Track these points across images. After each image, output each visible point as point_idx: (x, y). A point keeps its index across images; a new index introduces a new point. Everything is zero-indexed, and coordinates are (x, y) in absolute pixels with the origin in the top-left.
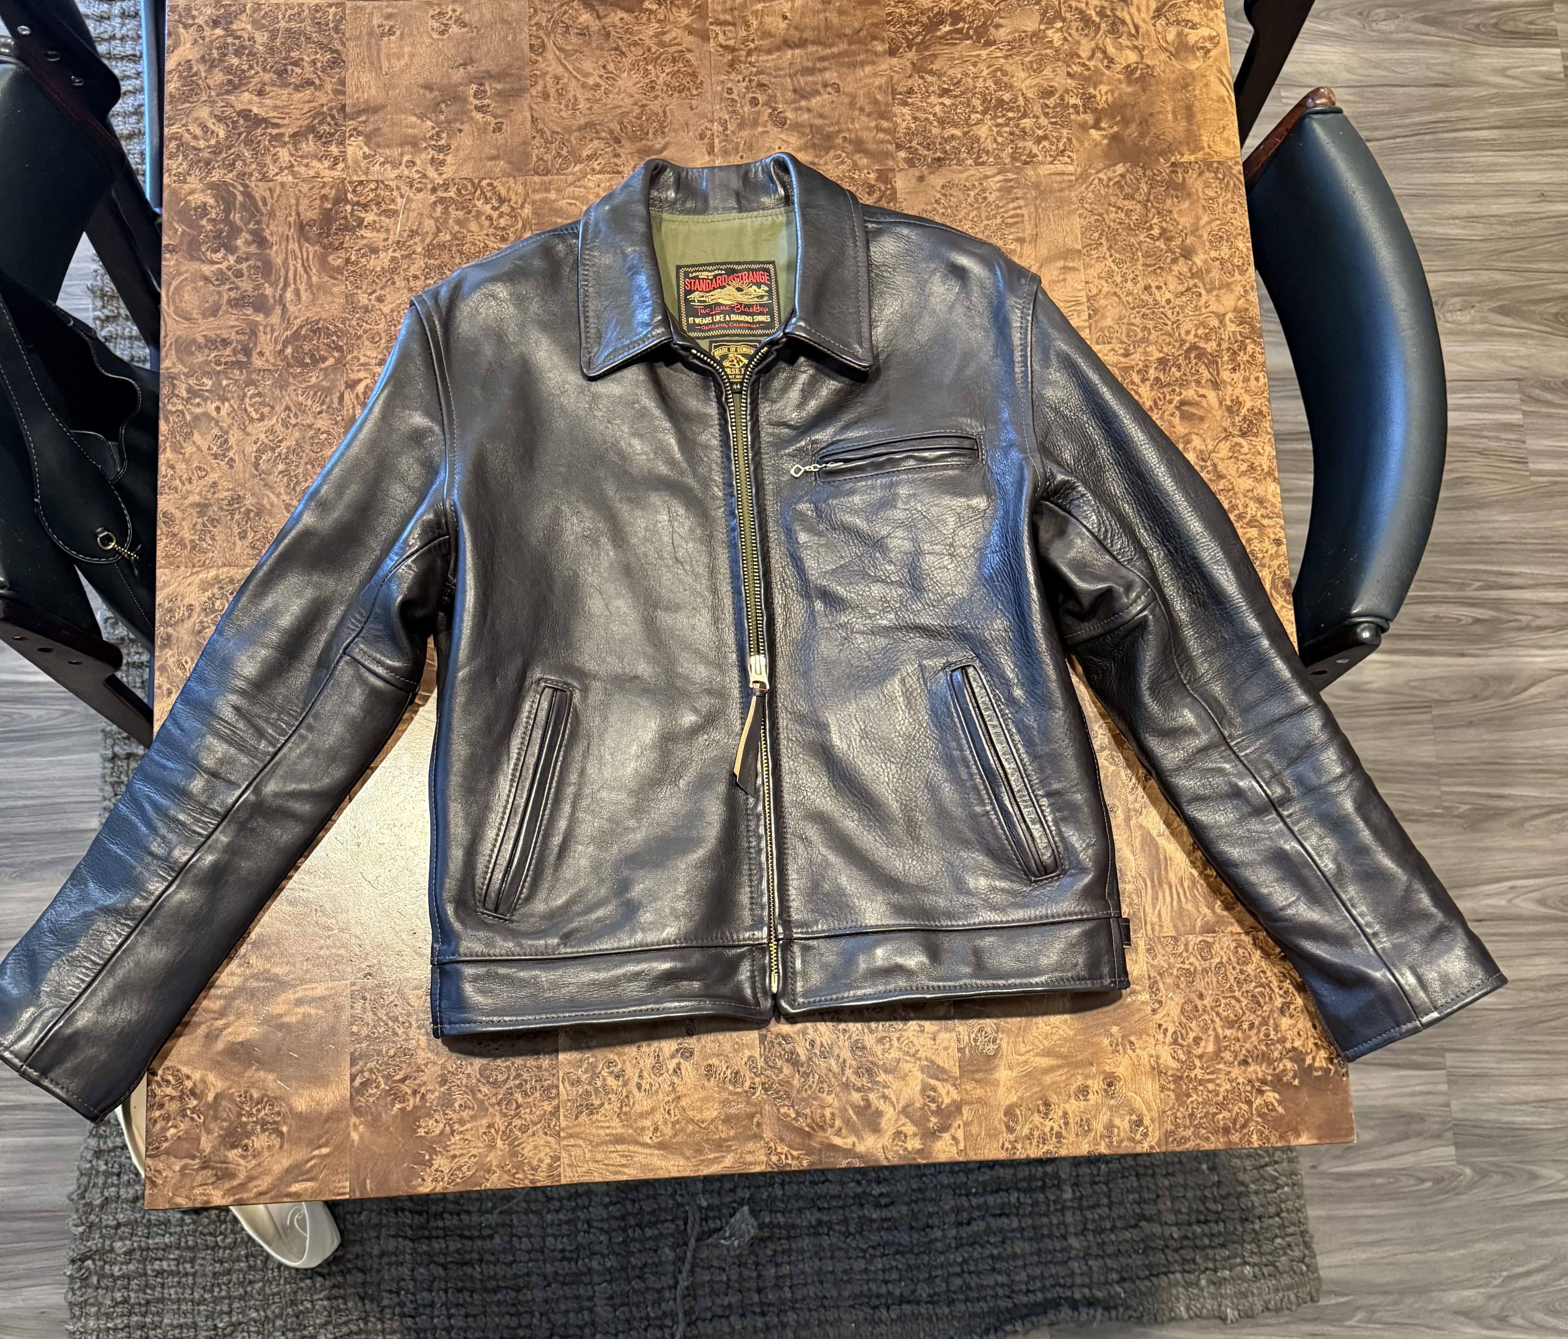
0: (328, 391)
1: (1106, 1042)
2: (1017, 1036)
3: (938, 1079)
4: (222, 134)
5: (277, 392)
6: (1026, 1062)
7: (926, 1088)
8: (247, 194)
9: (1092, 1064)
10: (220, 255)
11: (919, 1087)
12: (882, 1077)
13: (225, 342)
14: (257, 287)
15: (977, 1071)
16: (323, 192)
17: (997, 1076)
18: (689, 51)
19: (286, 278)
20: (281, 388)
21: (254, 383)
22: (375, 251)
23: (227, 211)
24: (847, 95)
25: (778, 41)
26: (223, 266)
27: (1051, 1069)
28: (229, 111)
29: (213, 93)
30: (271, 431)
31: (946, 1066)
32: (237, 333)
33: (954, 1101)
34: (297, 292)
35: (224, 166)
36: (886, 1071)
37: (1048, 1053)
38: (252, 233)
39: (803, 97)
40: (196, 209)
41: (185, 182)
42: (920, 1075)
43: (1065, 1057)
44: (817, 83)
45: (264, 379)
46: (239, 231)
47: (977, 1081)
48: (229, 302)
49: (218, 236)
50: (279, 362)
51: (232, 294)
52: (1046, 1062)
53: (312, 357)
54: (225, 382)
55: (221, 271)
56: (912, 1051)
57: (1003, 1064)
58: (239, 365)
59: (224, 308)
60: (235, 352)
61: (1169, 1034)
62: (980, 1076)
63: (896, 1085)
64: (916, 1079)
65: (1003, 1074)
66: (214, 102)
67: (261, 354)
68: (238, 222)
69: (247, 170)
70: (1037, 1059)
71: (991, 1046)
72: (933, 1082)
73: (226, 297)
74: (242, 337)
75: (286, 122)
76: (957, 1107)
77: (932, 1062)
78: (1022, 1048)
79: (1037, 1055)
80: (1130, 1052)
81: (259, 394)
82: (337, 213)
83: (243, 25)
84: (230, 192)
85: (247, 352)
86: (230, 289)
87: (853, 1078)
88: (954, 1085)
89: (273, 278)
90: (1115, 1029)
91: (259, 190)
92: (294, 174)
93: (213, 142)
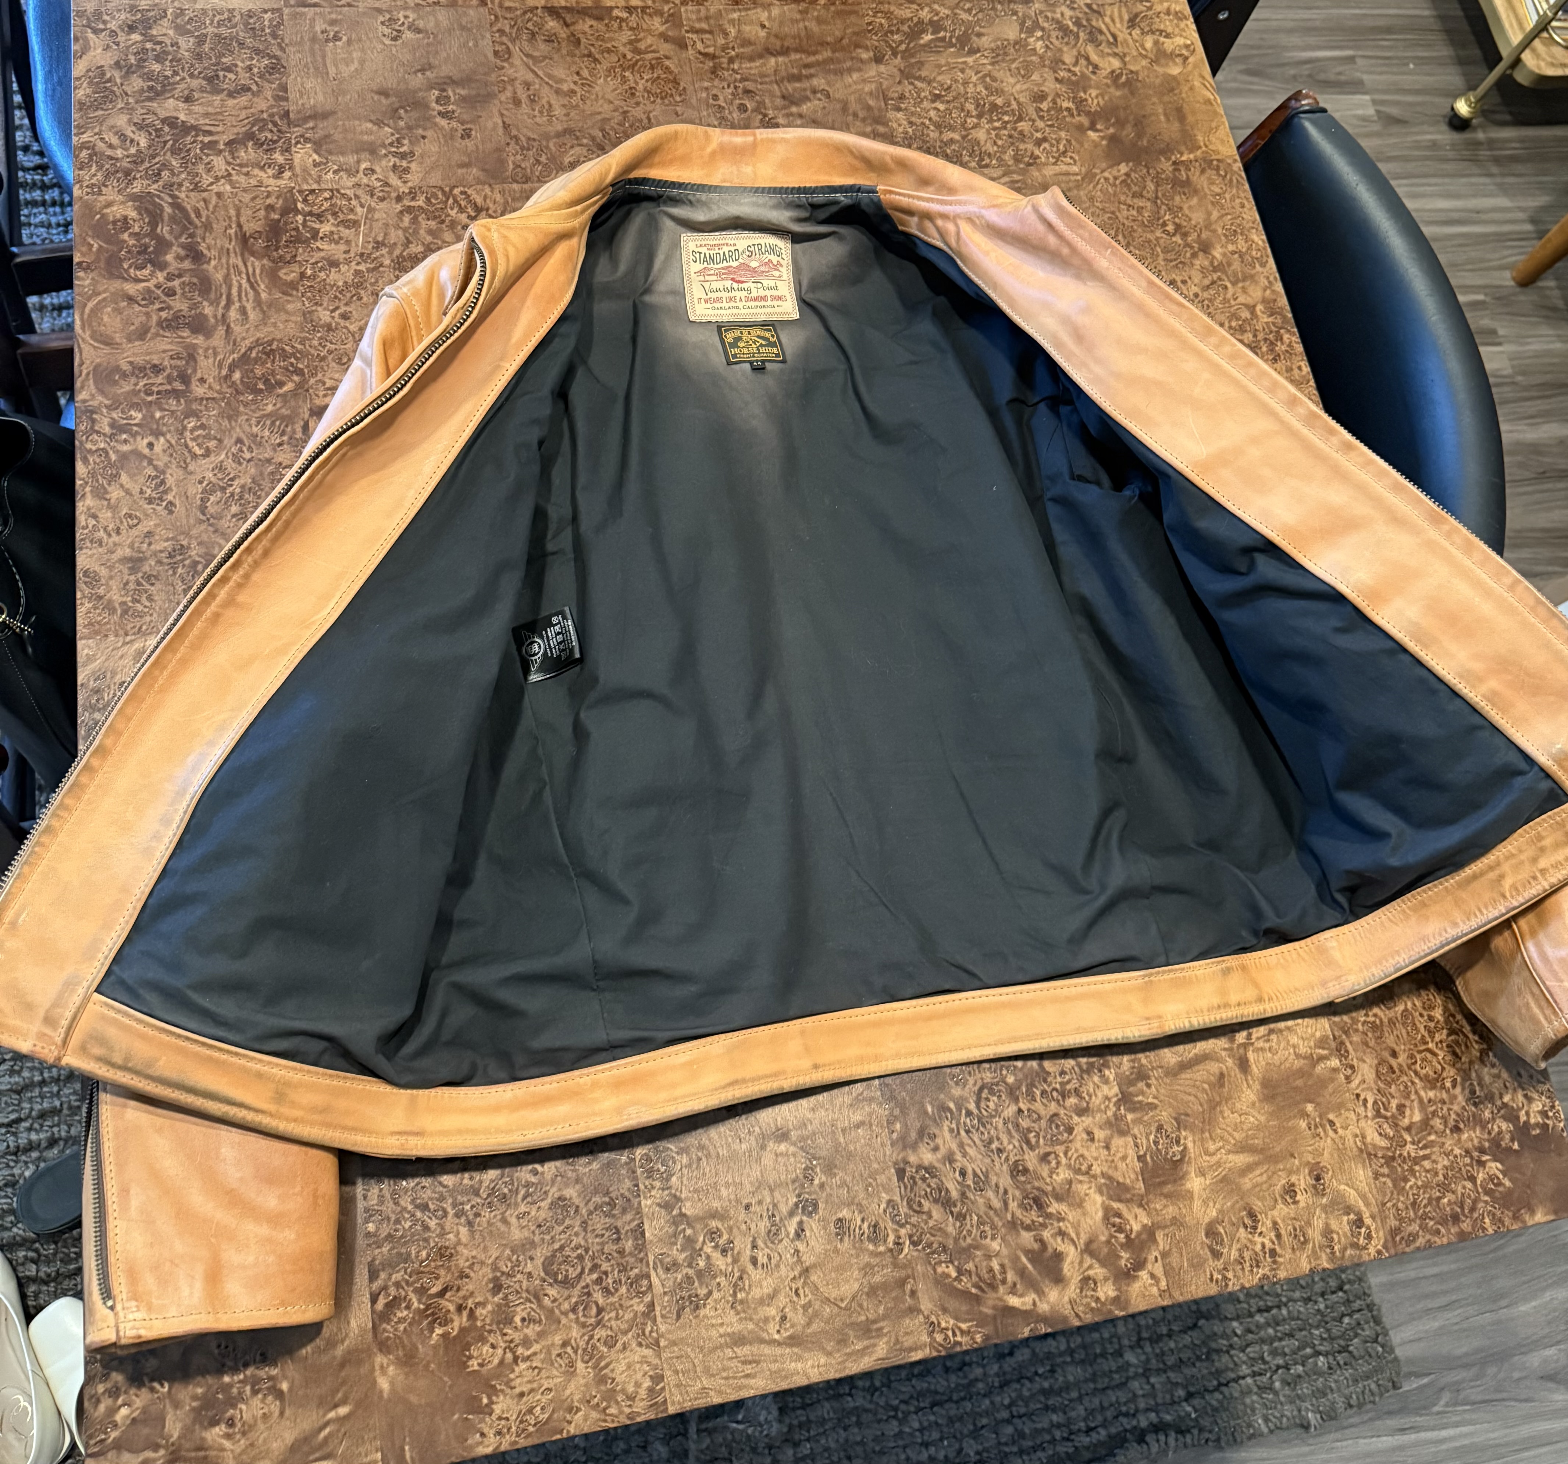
0: (289, 420)
1: (1303, 1124)
2: (1203, 1132)
3: (1120, 1201)
4: (143, 143)
5: (225, 423)
6: (1219, 1164)
7: (1109, 1214)
8: (177, 205)
9: (1292, 1156)
10: (146, 272)
11: (1100, 1214)
12: (1054, 1207)
13: (157, 369)
14: (194, 306)
15: (1164, 1183)
16: (268, 201)
17: (1188, 1185)
18: (667, 58)
19: (229, 295)
20: (230, 418)
21: (196, 414)
22: (334, 264)
23: (154, 224)
24: (839, 101)
25: (759, 48)
26: (151, 284)
27: (1249, 1168)
28: (150, 118)
29: (131, 100)
30: (220, 467)
31: (1128, 1181)
32: (172, 358)
33: (1145, 1226)
34: (243, 311)
35: (146, 176)
36: (1059, 1198)
37: (1242, 1148)
38: (183, 246)
39: (794, 103)
40: (114, 223)
41: (100, 193)
42: (1099, 1199)
43: (1261, 1151)
44: (805, 90)
45: (207, 409)
46: (169, 245)
47: (1167, 1196)
48: (160, 324)
49: (144, 250)
50: (225, 389)
51: (164, 314)
52: (1241, 1160)
53: (266, 382)
54: (158, 415)
55: (148, 291)
56: (1084, 1168)
57: (1192, 1171)
58: (176, 394)
59: (153, 330)
60: (170, 379)
61: (1370, 1105)
62: (1168, 1188)
63: (1072, 1215)
64: (1096, 1202)
65: (1195, 1184)
66: (132, 109)
67: (202, 380)
68: (168, 237)
69: (175, 179)
70: (1231, 1157)
71: (1176, 1148)
72: (1116, 1205)
73: (155, 318)
74: (179, 363)
75: (219, 129)
76: (1150, 1232)
77: (1110, 1178)
78: (1212, 1147)
79: (1229, 1152)
80: (1331, 1133)
81: (203, 427)
82: (286, 223)
83: (164, 30)
84: (154, 204)
85: (185, 379)
86: (161, 309)
87: (1019, 1213)
88: (1141, 1205)
89: (212, 296)
90: (1310, 1107)
91: (190, 200)
92: (231, 182)
93: (133, 151)
